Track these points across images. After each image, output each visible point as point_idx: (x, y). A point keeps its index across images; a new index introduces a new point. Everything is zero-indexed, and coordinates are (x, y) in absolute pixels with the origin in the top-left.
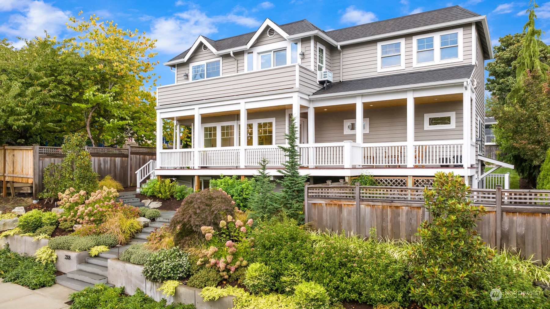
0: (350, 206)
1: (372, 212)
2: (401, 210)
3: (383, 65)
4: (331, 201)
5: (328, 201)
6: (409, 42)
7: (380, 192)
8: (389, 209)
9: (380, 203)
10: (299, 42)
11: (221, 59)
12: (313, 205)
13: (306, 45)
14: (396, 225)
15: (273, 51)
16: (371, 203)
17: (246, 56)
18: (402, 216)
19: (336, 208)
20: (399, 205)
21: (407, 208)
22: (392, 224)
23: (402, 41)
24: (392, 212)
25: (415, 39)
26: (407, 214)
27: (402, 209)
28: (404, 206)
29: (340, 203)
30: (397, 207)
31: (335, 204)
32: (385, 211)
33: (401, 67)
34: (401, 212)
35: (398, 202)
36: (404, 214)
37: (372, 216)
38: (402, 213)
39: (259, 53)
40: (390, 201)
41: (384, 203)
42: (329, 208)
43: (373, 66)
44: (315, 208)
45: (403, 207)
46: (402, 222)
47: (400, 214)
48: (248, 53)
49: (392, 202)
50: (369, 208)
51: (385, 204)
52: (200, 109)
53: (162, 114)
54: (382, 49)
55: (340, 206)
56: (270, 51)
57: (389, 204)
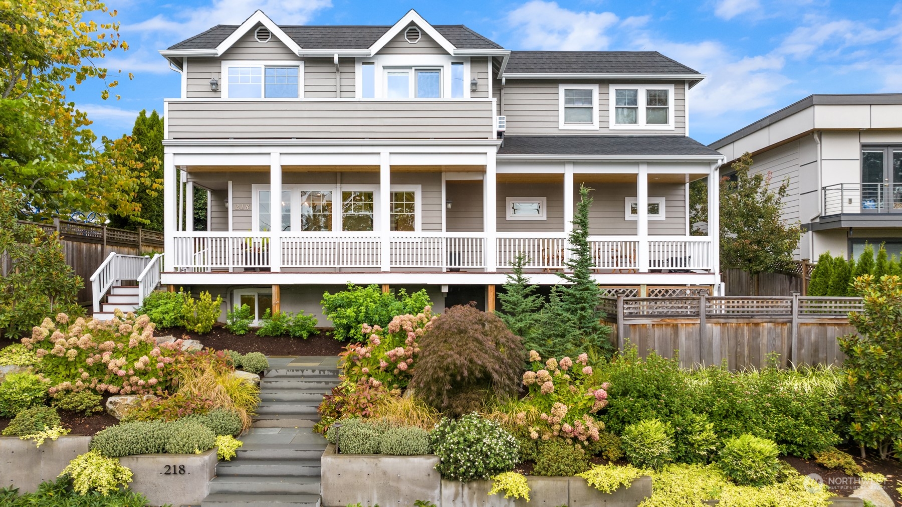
0: (691, 326)
1: (722, 333)
2: (761, 328)
3: (567, 120)
4: (662, 320)
5: (657, 320)
6: (604, 91)
7: (733, 305)
8: (745, 327)
9: (734, 320)
10: (467, 61)
11: (301, 65)
12: (631, 327)
13: (479, 69)
14: (755, 350)
15: (413, 68)
16: (722, 321)
17: (359, 69)
18: (763, 336)
19: (669, 331)
20: (759, 321)
21: (770, 324)
22: (749, 348)
23: (595, 89)
24: (751, 332)
25: (613, 89)
26: (769, 333)
27: (763, 326)
28: (766, 322)
29: (675, 322)
30: (757, 324)
31: (668, 325)
32: (740, 331)
33: (593, 127)
34: (761, 331)
35: (759, 317)
36: (766, 333)
37: (722, 338)
38: (763, 332)
39: (384, 67)
40: (750, 317)
41: (739, 320)
42: (657, 332)
43: (552, 119)
44: (635, 332)
45: (764, 324)
46: (763, 344)
47: (761, 333)
48: (364, 63)
49: (752, 318)
50: (719, 327)
51: (741, 321)
52: (282, 156)
53: (177, 157)
54: (566, 95)
55: (676, 327)
56: (410, 67)
57: (746, 321)
